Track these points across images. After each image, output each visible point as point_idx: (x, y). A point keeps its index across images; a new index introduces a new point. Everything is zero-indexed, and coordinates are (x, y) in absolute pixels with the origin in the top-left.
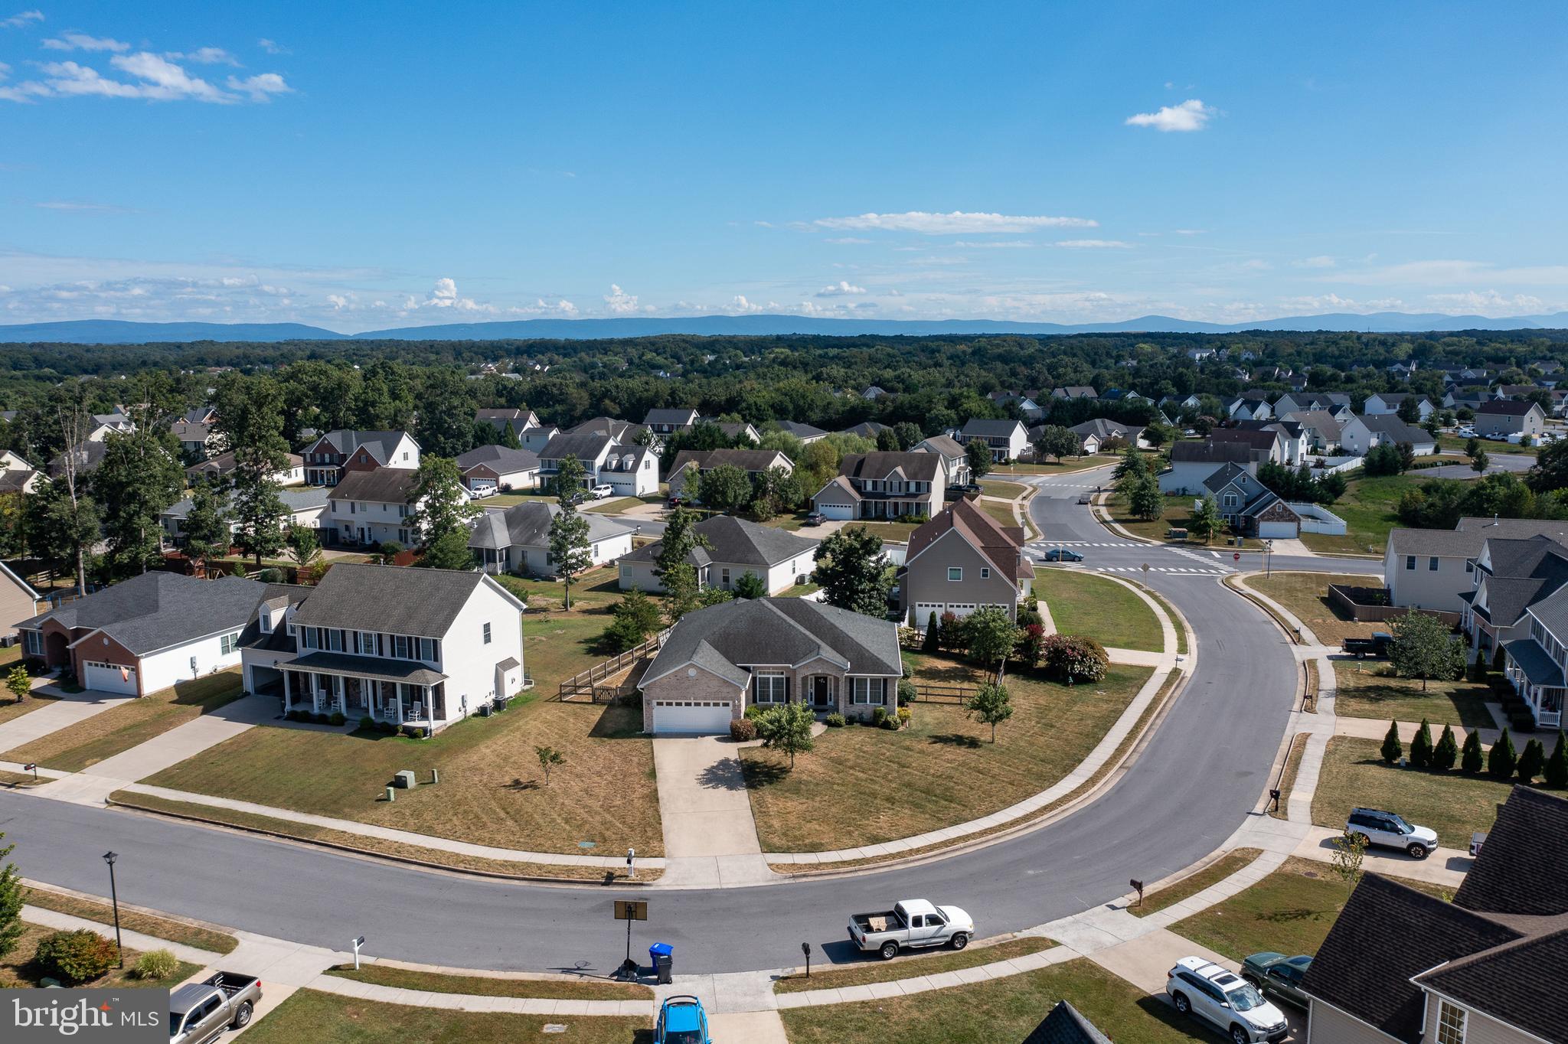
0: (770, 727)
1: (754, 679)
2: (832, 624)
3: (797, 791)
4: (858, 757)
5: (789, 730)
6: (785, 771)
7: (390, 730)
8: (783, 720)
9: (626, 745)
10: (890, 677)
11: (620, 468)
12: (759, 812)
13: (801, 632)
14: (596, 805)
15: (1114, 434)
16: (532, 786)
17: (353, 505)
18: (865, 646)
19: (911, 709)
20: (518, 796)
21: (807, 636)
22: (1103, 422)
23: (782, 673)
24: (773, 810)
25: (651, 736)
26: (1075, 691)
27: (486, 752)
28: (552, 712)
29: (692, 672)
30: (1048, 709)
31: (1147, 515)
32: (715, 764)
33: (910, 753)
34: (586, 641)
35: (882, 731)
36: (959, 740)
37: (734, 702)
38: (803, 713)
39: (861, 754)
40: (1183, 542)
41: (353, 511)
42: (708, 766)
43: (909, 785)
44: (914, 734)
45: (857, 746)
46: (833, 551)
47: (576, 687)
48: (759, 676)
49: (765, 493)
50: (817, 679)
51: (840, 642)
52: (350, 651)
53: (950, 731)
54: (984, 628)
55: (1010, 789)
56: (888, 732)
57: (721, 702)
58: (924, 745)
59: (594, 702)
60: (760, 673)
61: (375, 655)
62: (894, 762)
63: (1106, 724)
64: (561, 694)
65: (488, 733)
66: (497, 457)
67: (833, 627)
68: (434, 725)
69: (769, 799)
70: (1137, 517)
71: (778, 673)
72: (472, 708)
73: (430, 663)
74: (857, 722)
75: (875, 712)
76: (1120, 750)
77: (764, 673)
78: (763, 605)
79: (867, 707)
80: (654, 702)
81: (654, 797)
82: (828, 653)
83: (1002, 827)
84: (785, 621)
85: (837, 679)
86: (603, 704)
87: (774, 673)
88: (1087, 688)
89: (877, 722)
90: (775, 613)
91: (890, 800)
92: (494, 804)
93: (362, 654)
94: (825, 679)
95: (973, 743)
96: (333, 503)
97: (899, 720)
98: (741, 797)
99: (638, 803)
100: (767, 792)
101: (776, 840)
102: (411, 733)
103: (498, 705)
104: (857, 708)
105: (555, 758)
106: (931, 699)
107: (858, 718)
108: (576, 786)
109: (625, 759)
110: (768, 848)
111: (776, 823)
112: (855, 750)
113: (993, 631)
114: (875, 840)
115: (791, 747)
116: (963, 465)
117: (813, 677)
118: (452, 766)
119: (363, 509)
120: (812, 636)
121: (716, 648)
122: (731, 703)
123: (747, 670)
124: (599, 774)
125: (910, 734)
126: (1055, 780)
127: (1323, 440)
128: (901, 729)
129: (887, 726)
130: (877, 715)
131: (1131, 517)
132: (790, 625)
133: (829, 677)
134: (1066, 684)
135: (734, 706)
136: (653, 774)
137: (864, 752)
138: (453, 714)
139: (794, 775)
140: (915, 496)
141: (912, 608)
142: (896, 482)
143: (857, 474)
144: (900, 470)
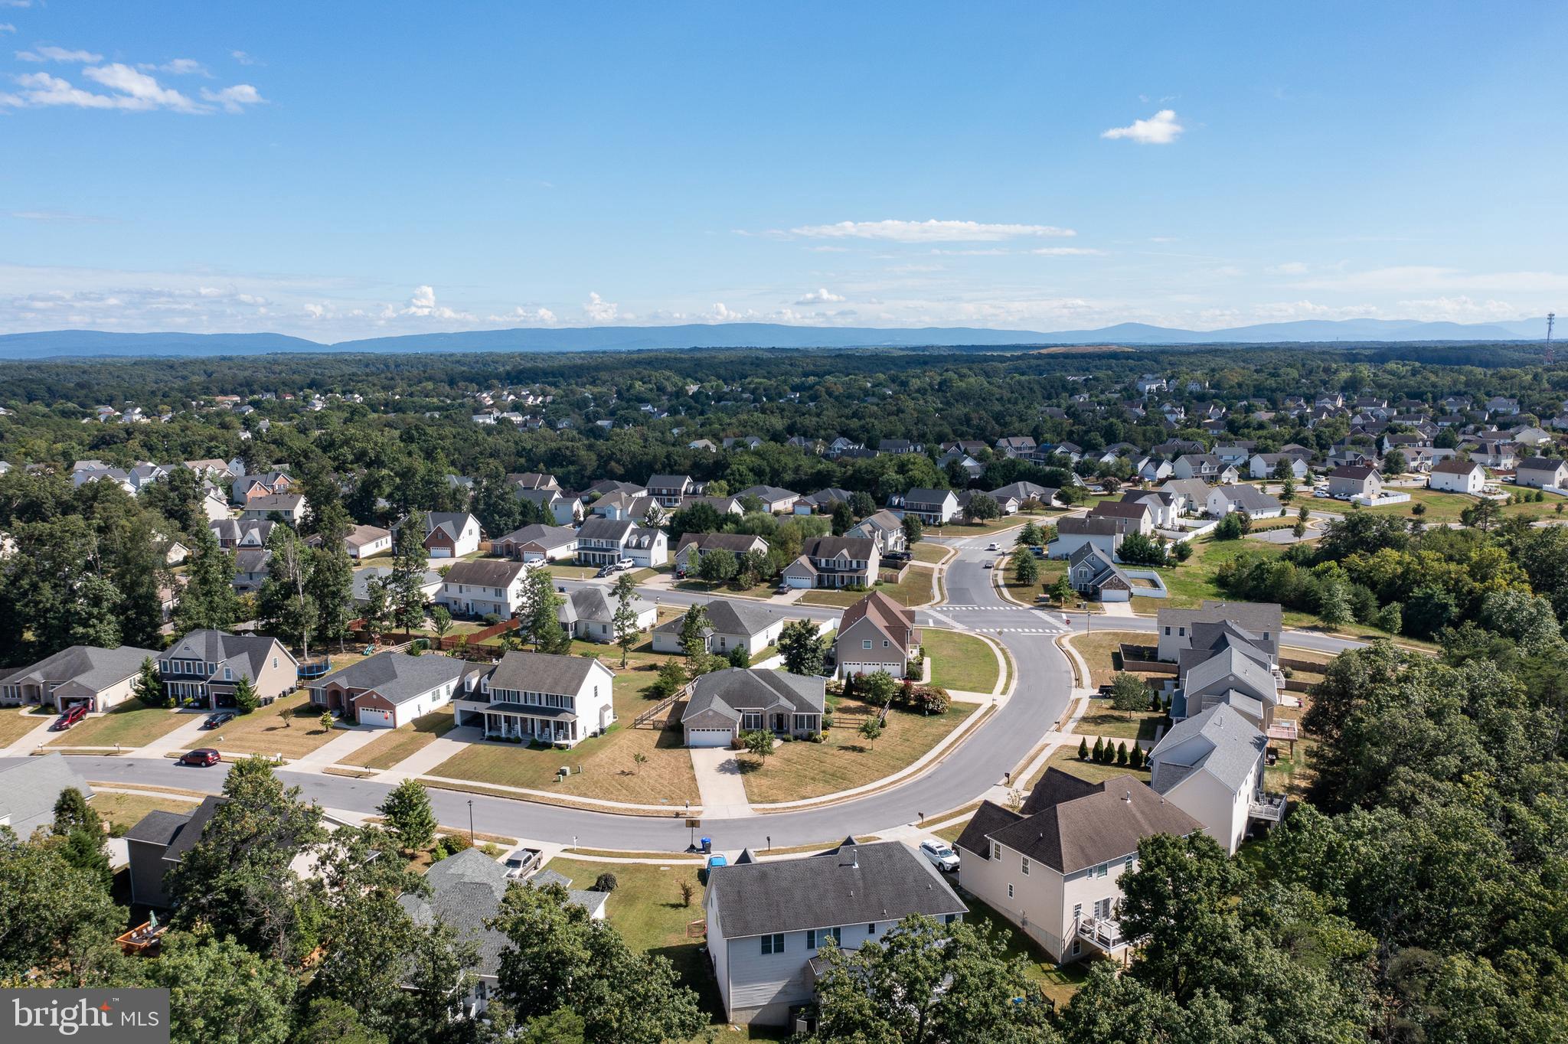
0: (752, 742)
1: (743, 716)
2: (786, 684)
3: (766, 775)
4: (799, 757)
5: (762, 744)
6: (760, 765)
7: (549, 746)
8: (759, 739)
9: (676, 752)
10: (818, 714)
11: (639, 546)
12: (747, 785)
13: (769, 689)
15: (1032, 496)
18: (803, 695)
19: (830, 732)
20: (625, 778)
21: (772, 692)
22: (1024, 484)
23: (759, 713)
24: (754, 784)
25: (689, 747)
26: (928, 720)
28: (631, 735)
29: (710, 712)
30: (909, 729)
31: (1027, 580)
32: (724, 762)
33: (827, 755)
34: (643, 690)
35: (813, 744)
36: (854, 749)
37: (733, 729)
38: (770, 733)
39: (801, 756)
40: (1041, 606)
42: (720, 763)
43: (824, 772)
44: (830, 745)
46: (790, 634)
47: (642, 719)
48: (747, 715)
50: (778, 716)
51: (790, 695)
53: (847, 743)
54: (879, 681)
55: (877, 772)
56: (816, 744)
57: (725, 729)
58: (836, 751)
59: (655, 728)
60: (747, 712)
62: (817, 760)
64: (635, 724)
66: (543, 534)
68: (572, 742)
69: (752, 779)
70: (1019, 581)
71: (756, 713)
72: (591, 732)
73: (570, 709)
74: (798, 739)
77: (749, 713)
79: (804, 731)
80: (689, 729)
81: (694, 779)
82: (783, 701)
84: (759, 682)
85: (789, 716)
86: (659, 729)
87: (754, 713)
88: (935, 717)
89: (810, 738)
90: (754, 678)
91: (813, 779)
94: (782, 715)
95: (859, 750)
97: (821, 738)
98: (738, 778)
99: (685, 781)
100: (751, 776)
101: (756, 798)
102: (560, 747)
103: (601, 732)
104: (799, 731)
105: (643, 759)
106: (843, 725)
107: (799, 737)
108: (653, 773)
109: (677, 760)
110: (751, 801)
111: (756, 790)
112: (798, 753)
113: (880, 685)
114: (805, 797)
115: (764, 753)
116: (901, 534)
117: (776, 714)
118: (588, 764)
120: (775, 692)
121: (723, 699)
122: (731, 729)
123: (739, 710)
124: (665, 768)
125: (827, 745)
128: (821, 742)
129: (814, 741)
130: (810, 735)
131: (1017, 583)
132: (763, 686)
133: (784, 715)
134: (923, 715)
135: (733, 731)
136: (692, 768)
137: (803, 754)
138: (581, 736)
139: (765, 767)
140: (856, 571)
141: (841, 665)
142: (842, 561)
143: (815, 553)
144: (845, 552)
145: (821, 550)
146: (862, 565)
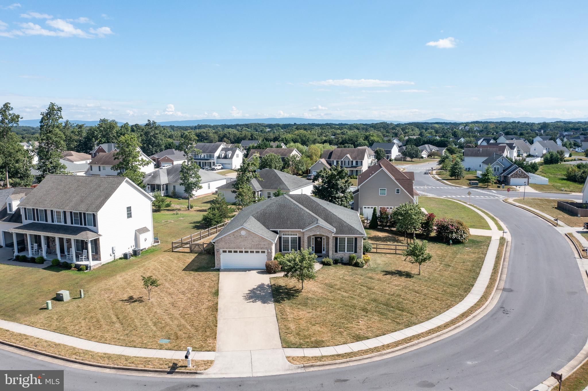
0: (289, 264)
1: (280, 238)
2: (324, 208)
3: (305, 305)
4: (342, 283)
5: (301, 266)
6: (298, 291)
7: (67, 266)
8: (297, 259)
9: (204, 275)
10: (359, 237)
11: (225, 157)
12: (281, 318)
13: (307, 212)
14: (176, 313)
15: (433, 150)
16: (140, 300)
17: (99, 167)
18: (343, 219)
19: (369, 256)
20: (128, 307)
21: (310, 214)
22: (428, 146)
23: (296, 235)
24: (290, 317)
25: (218, 270)
26: (455, 248)
27: (119, 279)
28: (165, 257)
29: (243, 233)
30: (443, 256)
31: (457, 177)
32: (255, 287)
33: (373, 281)
34: (194, 223)
35: (354, 268)
36: (400, 273)
37: (268, 250)
38: (309, 256)
39: (344, 281)
40: (477, 187)
41: (100, 170)
42: (251, 288)
43: (375, 300)
44: (373, 270)
45: (341, 277)
46: (323, 177)
47: (182, 243)
48: (283, 236)
49: (288, 166)
50: (316, 238)
51: (329, 218)
52: (50, 222)
53: (393, 268)
54: (405, 214)
55: (437, 303)
56: (358, 268)
57: (260, 251)
58: (381, 276)
59: (191, 252)
60: (283, 235)
61: (63, 224)
62: (364, 286)
63: (479, 264)
64: (173, 247)
65: (123, 269)
66: (173, 154)
67: (325, 210)
68: (93, 264)
69: (288, 310)
70: (453, 178)
71: (294, 235)
72: (119, 254)
73: (92, 227)
74: (339, 263)
75: (350, 257)
76: (493, 280)
77: (286, 235)
78: (286, 198)
79: (345, 255)
80: (221, 251)
81: (215, 308)
82: (322, 222)
83: (439, 328)
84: (298, 206)
85: (328, 238)
86: (196, 253)
87: (291, 235)
88: (460, 246)
89: (351, 263)
90: (292, 202)
91: (364, 310)
92: (111, 313)
93: (56, 223)
94: (321, 238)
95: (408, 275)
96: (91, 167)
97: (364, 262)
98: (270, 308)
99: (204, 312)
100: (286, 305)
101: (292, 339)
102: (79, 268)
103: (135, 253)
104: (339, 255)
105: (153, 283)
106: (379, 251)
107: (340, 261)
108: (167, 300)
109: (202, 284)
110: (286, 344)
111: (292, 326)
112: (340, 278)
113: (410, 215)
114: (358, 338)
115: (302, 277)
116: (373, 159)
117: (314, 237)
118: (95, 288)
119: (104, 169)
120: (313, 214)
121: (259, 220)
122: (266, 251)
123: (276, 232)
124: (183, 293)
125: (371, 270)
126: (462, 297)
127: (522, 152)
128: (365, 267)
129: (357, 265)
130: (351, 259)
131: (450, 178)
132: (301, 208)
133: (323, 237)
134: (449, 244)
135: (268, 253)
136: (216, 293)
137: (345, 280)
138: (106, 257)
139: (303, 294)
140: (355, 167)
141: (361, 209)
142: (347, 161)
143: (330, 157)
144: (348, 155)
145: (333, 156)
146: (359, 164)
